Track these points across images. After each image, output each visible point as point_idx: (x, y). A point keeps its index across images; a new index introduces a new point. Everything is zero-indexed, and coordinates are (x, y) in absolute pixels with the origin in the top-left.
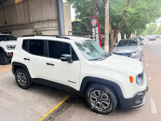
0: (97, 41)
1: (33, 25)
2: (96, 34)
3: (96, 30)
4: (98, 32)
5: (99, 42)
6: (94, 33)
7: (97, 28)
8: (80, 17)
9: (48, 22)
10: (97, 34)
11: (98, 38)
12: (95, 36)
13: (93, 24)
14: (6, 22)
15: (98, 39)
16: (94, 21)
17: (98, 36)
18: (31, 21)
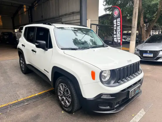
0: (117, 34)
1: (61, 19)
2: (117, 26)
3: (118, 21)
4: (119, 24)
5: (120, 36)
6: (115, 26)
7: (119, 19)
8: (109, 9)
9: (73, 15)
10: (119, 26)
11: (120, 30)
12: (117, 28)
13: (115, 15)
14: (43, 16)
15: (120, 32)
16: (117, 11)
17: (119, 29)
18: (60, 14)
